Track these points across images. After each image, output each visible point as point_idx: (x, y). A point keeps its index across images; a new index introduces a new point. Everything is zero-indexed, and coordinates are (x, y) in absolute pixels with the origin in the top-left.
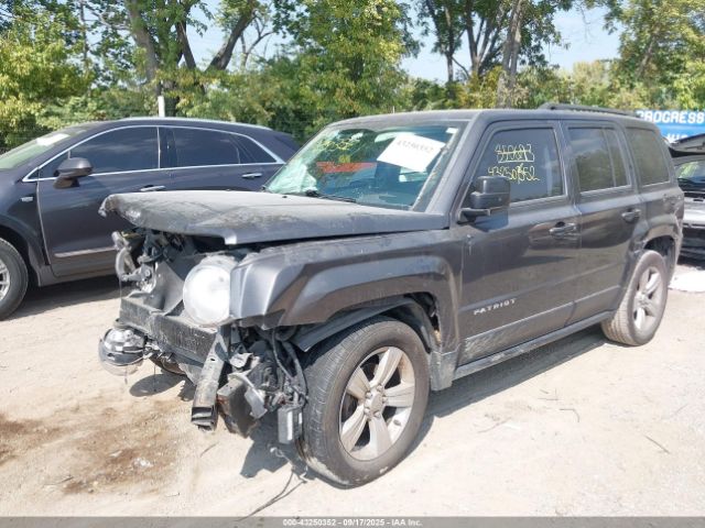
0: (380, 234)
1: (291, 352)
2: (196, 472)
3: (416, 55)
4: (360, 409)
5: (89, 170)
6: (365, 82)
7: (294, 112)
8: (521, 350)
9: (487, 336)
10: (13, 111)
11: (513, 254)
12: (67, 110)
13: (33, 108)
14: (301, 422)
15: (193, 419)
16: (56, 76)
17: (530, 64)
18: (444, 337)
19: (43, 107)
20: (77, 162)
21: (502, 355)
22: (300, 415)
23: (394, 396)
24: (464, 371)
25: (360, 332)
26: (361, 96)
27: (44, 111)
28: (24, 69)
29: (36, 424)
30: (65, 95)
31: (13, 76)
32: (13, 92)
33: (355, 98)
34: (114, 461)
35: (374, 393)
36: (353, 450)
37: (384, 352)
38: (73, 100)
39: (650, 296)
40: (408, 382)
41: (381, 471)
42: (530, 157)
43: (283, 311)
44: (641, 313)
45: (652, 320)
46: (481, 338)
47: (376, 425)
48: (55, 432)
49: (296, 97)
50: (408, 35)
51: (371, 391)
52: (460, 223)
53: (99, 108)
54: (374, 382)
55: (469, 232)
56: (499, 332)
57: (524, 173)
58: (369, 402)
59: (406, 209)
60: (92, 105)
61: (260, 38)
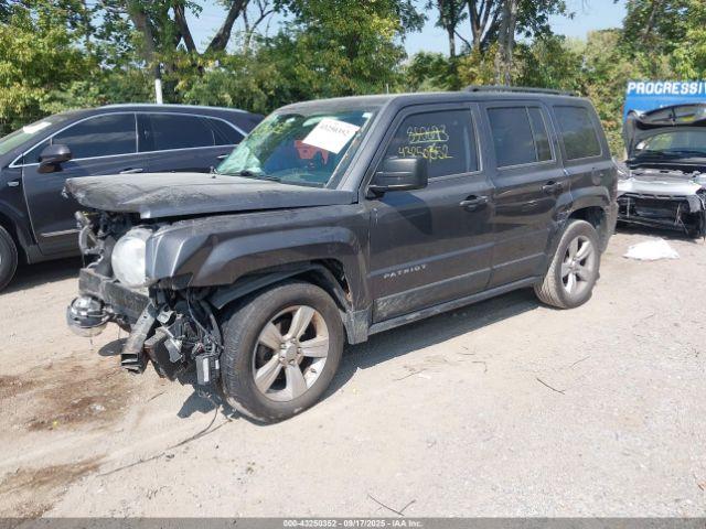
0: (288, 208)
1: (207, 309)
2: (141, 414)
3: (419, 29)
4: (275, 357)
5: (68, 156)
6: (361, 60)
7: (291, 91)
8: (437, 310)
9: (399, 298)
10: (18, 98)
11: (426, 226)
12: (70, 95)
13: (37, 94)
14: (217, 367)
15: (124, 364)
16: (59, 61)
17: (536, 35)
18: (354, 298)
19: (46, 92)
20: (57, 149)
21: (418, 314)
22: (217, 361)
23: (308, 348)
24: (378, 328)
25: (270, 293)
26: (357, 74)
27: (47, 96)
28: (27, 56)
29: (14, 378)
30: (68, 81)
31: (16, 63)
32: (16, 78)
33: (351, 76)
34: (75, 406)
35: (288, 345)
36: (268, 392)
37: (296, 311)
38: (76, 85)
39: (583, 263)
40: (323, 335)
41: (296, 411)
42: (442, 136)
43: (191, 274)
44: (571, 278)
45: (583, 285)
46: (394, 299)
47: (292, 372)
48: (28, 385)
49: (292, 77)
50: (412, 9)
51: (286, 346)
52: (368, 198)
53: (101, 92)
54: (288, 336)
55: (378, 206)
56: (412, 293)
57: (436, 152)
58: (284, 352)
59: (322, 186)
60: (94, 90)
61: (263, 16)
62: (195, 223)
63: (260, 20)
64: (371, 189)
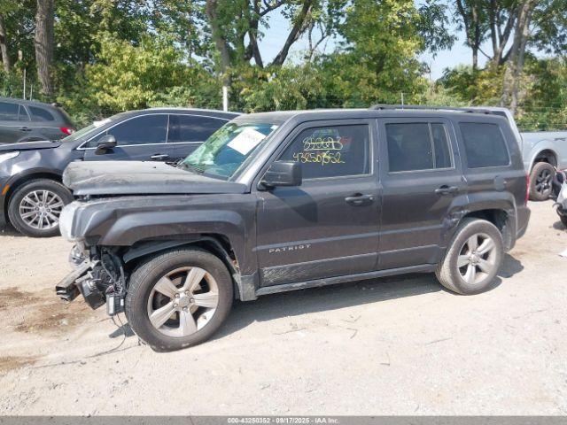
1: (119, 262)
3: (450, 48)
4: (170, 304)
5: (115, 143)
6: (386, 74)
8: (324, 282)
9: (284, 269)
10: (135, 97)
11: (312, 215)
12: (169, 97)
13: (148, 95)
14: (122, 304)
15: (58, 294)
16: (166, 72)
18: (240, 264)
19: (154, 94)
20: (108, 138)
21: (305, 283)
22: (122, 300)
23: (200, 300)
24: (264, 291)
25: (166, 256)
26: (381, 85)
27: (154, 97)
28: (143, 68)
29: (29, 294)
30: (171, 86)
31: (136, 73)
32: (136, 84)
33: (378, 86)
34: (52, 318)
35: (182, 295)
36: (161, 327)
37: (189, 270)
38: (176, 89)
39: (485, 256)
40: (214, 291)
41: (184, 345)
42: (337, 145)
43: (100, 236)
44: (471, 269)
45: (483, 277)
46: (278, 269)
47: (186, 316)
50: (444, 30)
51: (181, 296)
52: (259, 190)
53: (192, 94)
54: (182, 289)
55: (264, 197)
56: (297, 267)
57: (329, 157)
58: (177, 300)
59: (226, 179)
60: (187, 93)
61: (323, 38)
62: (110, 201)
63: (321, 41)
64: (262, 184)
